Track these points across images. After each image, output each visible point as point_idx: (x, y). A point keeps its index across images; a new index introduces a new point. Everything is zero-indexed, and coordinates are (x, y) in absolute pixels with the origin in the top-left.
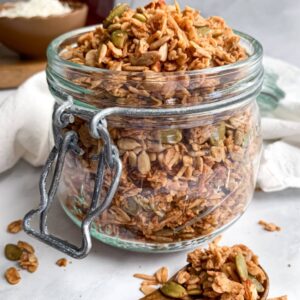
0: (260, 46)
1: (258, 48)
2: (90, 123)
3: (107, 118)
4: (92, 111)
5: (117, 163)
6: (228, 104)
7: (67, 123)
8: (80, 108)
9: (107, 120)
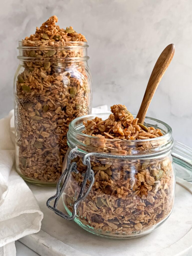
0: (171, 129)
1: (170, 130)
2: (83, 158)
3: (91, 157)
4: (85, 153)
5: (92, 178)
6: (146, 157)
7: (73, 158)
8: (80, 152)
9: (91, 158)
